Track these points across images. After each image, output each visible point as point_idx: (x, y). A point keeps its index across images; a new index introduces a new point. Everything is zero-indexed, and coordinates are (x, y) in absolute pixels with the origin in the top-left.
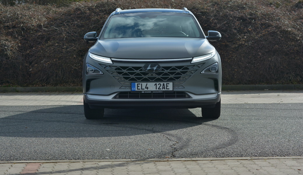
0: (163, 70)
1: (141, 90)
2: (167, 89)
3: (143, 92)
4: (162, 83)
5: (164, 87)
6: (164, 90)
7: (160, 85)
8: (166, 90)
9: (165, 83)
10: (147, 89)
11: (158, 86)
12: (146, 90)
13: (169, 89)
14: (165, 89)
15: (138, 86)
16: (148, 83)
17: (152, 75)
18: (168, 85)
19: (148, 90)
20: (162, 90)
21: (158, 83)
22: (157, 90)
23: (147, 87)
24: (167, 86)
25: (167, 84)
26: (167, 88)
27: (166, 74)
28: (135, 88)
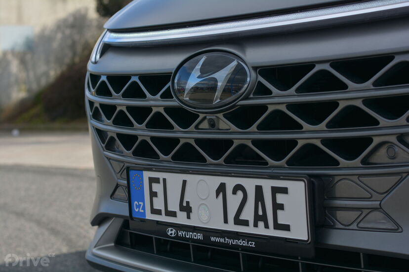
0: (262, 91)
1: (163, 218)
2: (278, 226)
3: (171, 232)
4: (250, 184)
5: (260, 213)
6: (261, 230)
7: (240, 194)
8: (272, 232)
9: (267, 185)
10: (189, 217)
11: (234, 201)
12: (181, 219)
13: (286, 228)
14: (267, 226)
15: (153, 194)
16: (191, 179)
17: (212, 124)
18: (281, 198)
19: (193, 222)
20: (250, 230)
21: (231, 182)
22: (231, 227)
23: (185, 204)
24: (277, 207)
25: (275, 191)
26: (280, 221)
27: (279, 121)
28: (143, 201)
